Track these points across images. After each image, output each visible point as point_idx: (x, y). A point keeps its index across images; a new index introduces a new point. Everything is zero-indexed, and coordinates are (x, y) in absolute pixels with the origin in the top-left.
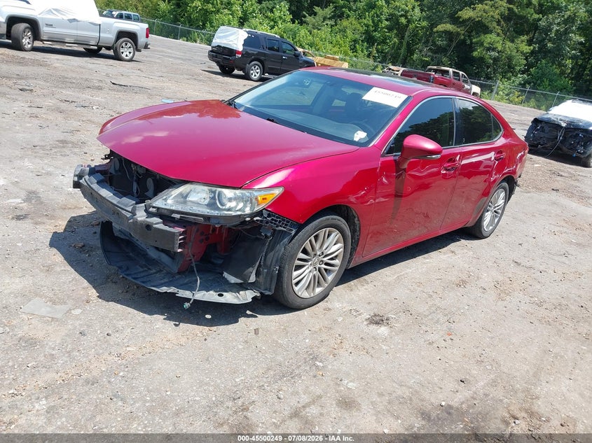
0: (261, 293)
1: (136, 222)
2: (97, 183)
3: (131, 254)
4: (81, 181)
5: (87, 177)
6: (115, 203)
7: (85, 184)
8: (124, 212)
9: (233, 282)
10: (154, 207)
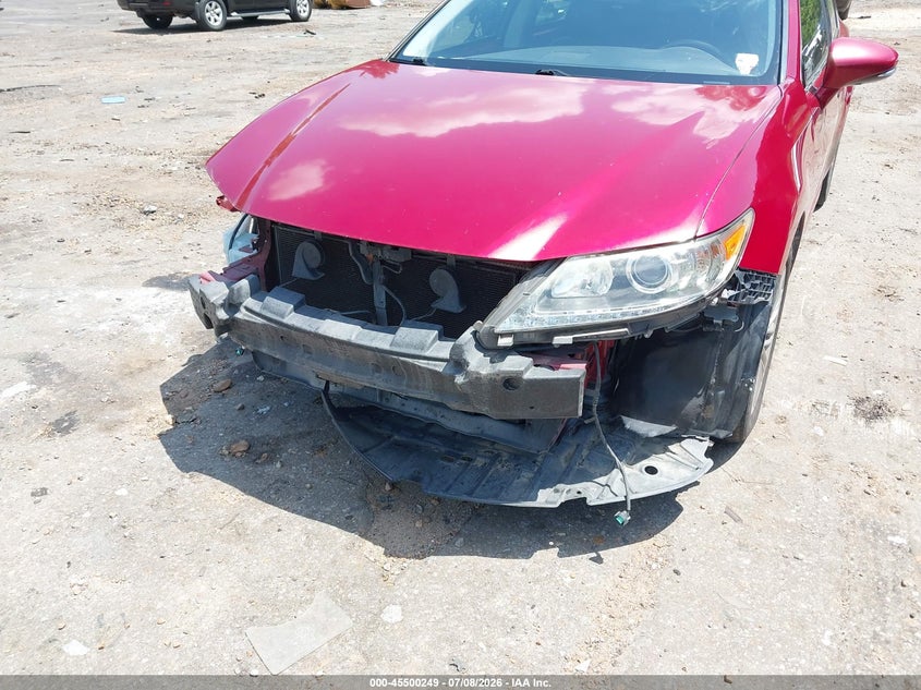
0: (712, 438)
1: (476, 381)
2: (296, 309)
3: (396, 437)
4: (238, 315)
5: (250, 302)
6: (386, 347)
7: (259, 320)
8: (422, 363)
9: (654, 434)
10: (503, 335)
